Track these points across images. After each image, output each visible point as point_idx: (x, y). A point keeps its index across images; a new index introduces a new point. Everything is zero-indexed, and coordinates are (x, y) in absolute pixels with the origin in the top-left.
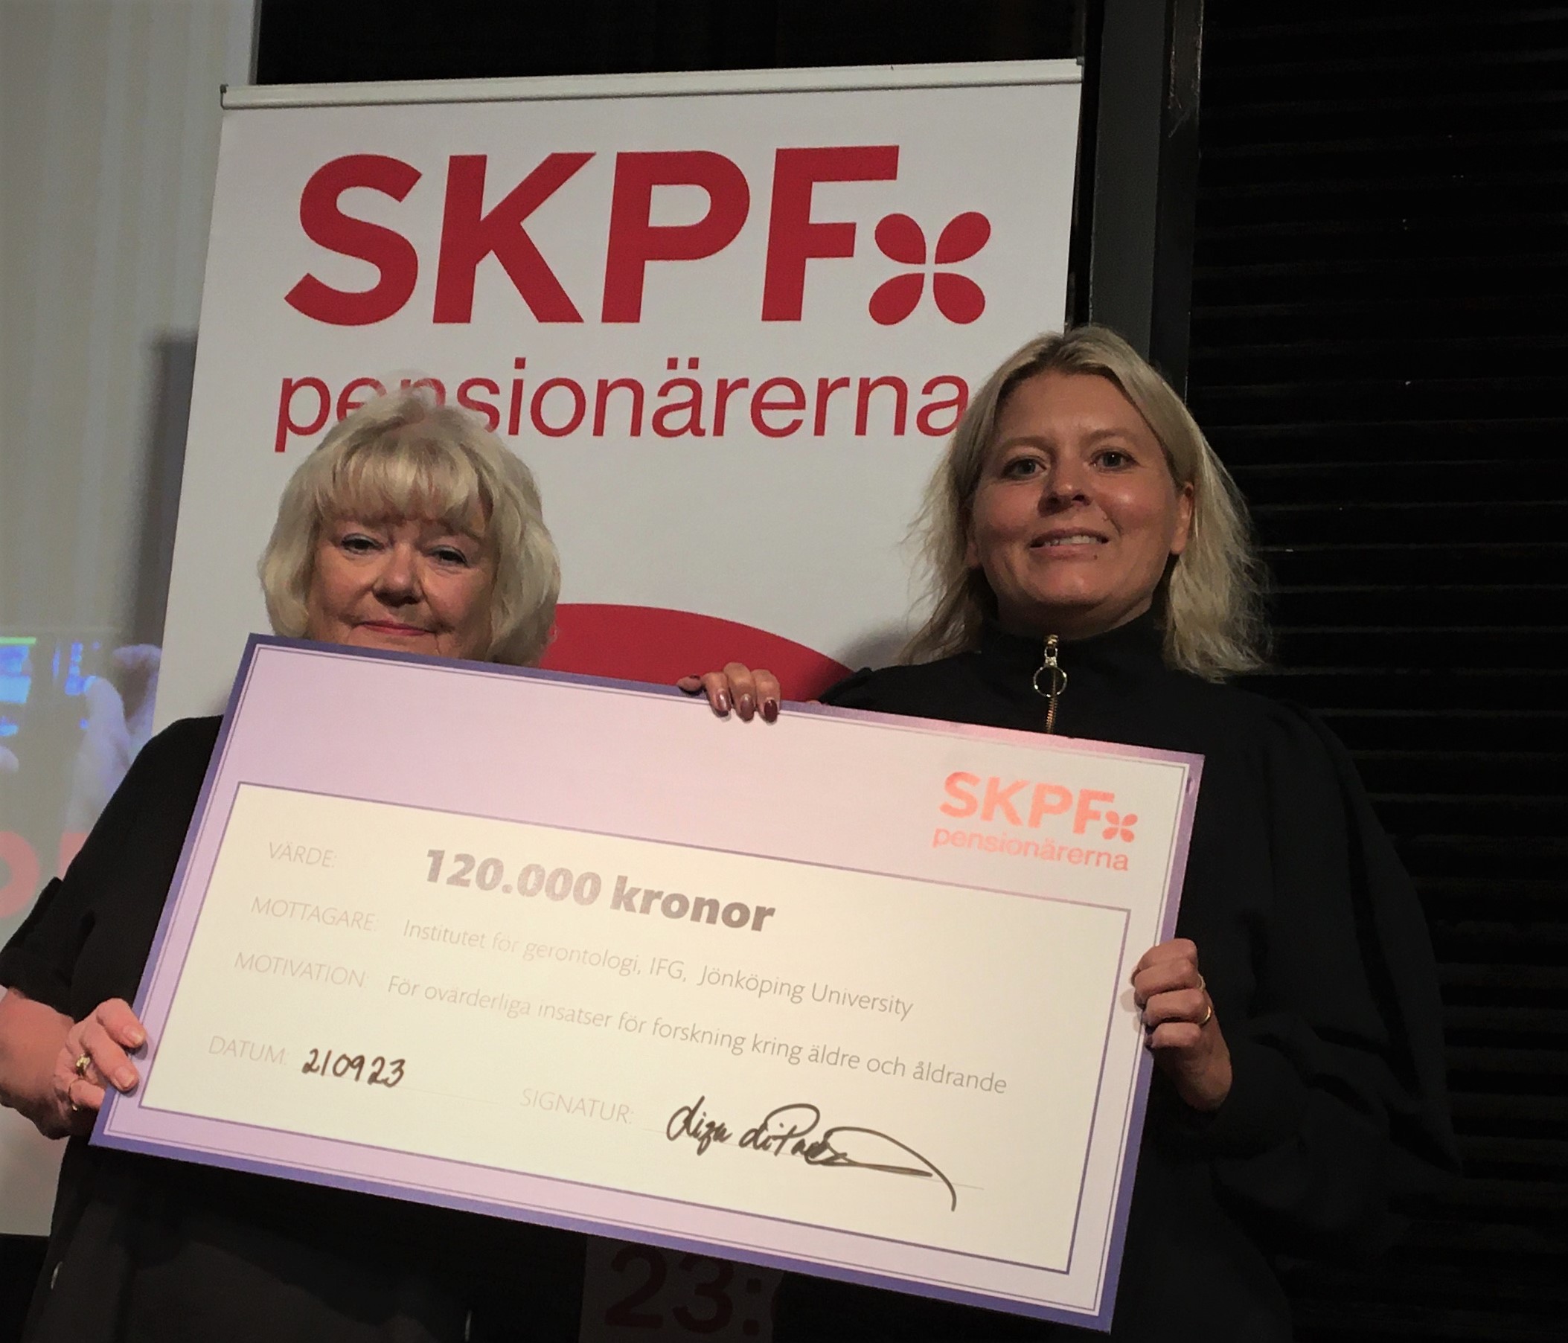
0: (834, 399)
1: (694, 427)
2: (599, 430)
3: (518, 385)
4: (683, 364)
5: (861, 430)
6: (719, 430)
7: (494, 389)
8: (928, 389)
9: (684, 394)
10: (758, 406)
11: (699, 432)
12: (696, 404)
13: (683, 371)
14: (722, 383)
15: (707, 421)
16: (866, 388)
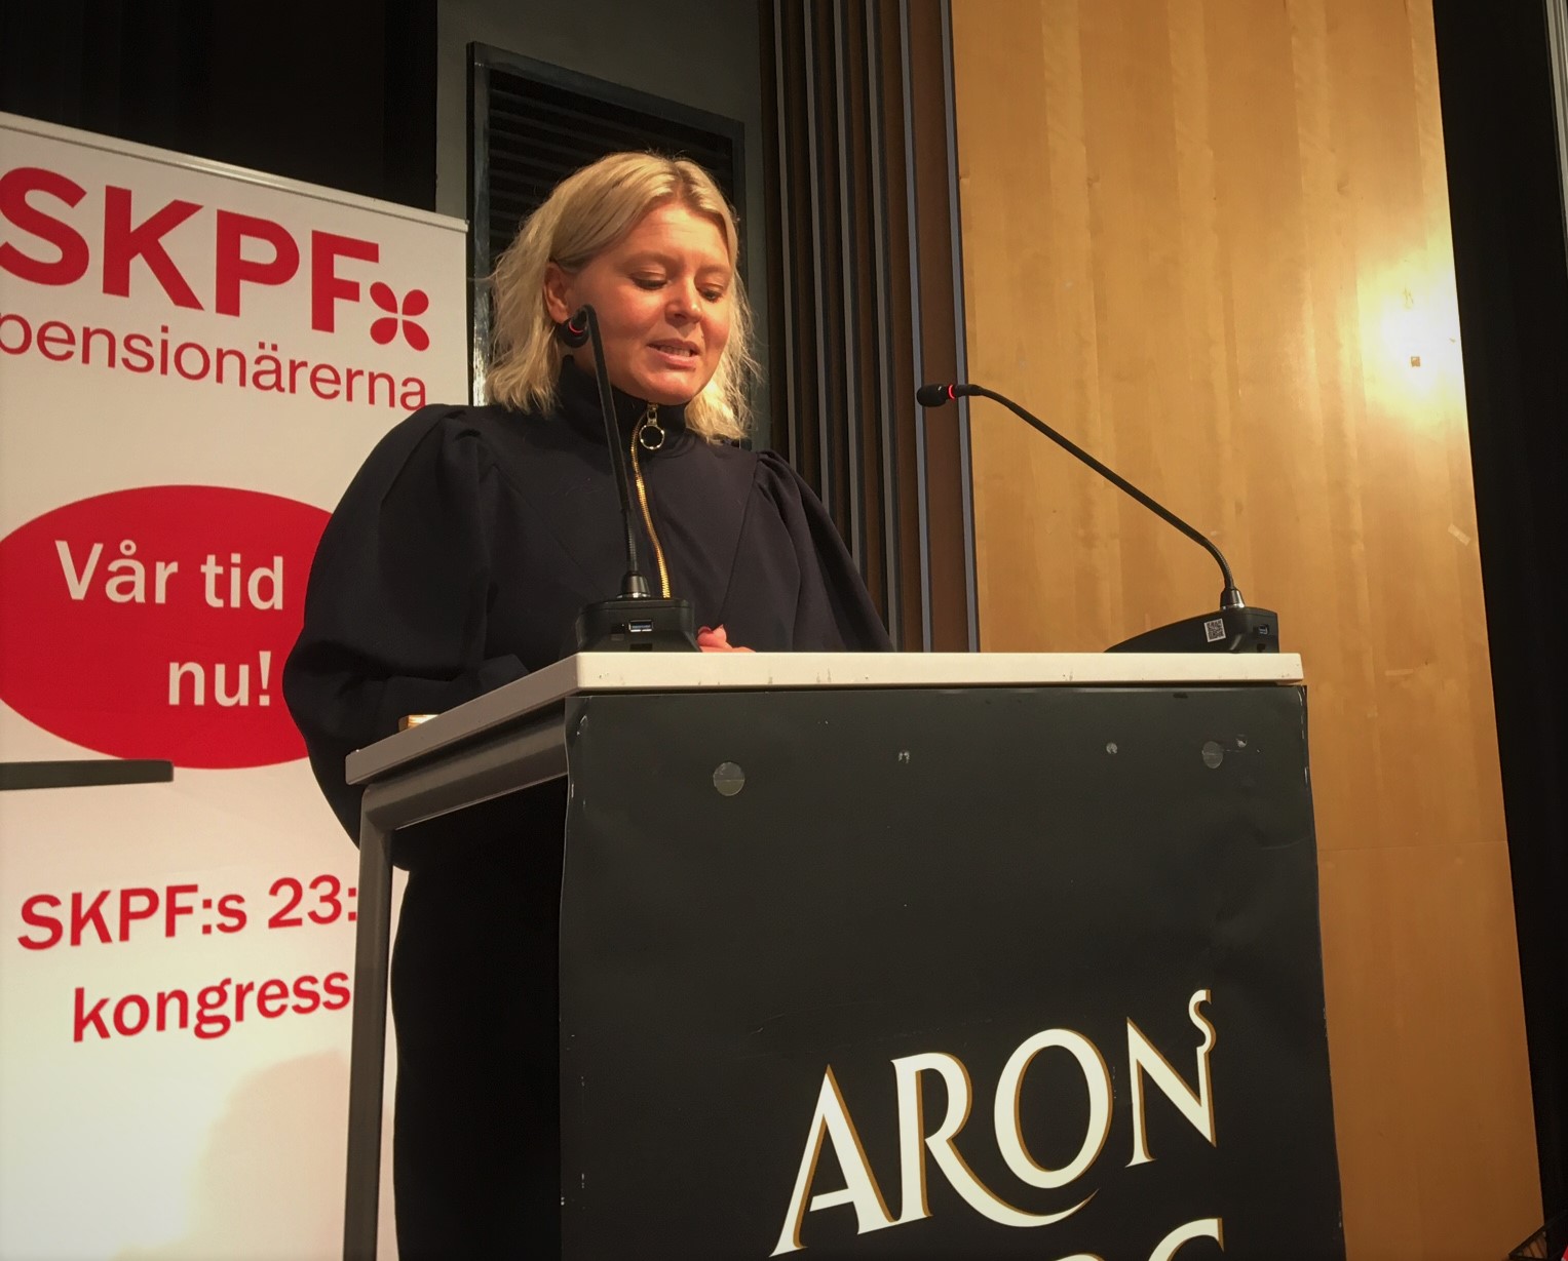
0: (357, 381)
1: (278, 385)
2: (219, 379)
3: (165, 344)
4: (268, 346)
5: (372, 401)
6: (293, 390)
7: (149, 343)
8: (405, 383)
9: (269, 365)
10: (314, 379)
11: (281, 390)
12: (278, 371)
13: (268, 351)
14: (292, 363)
15: (285, 382)
16: (372, 378)
